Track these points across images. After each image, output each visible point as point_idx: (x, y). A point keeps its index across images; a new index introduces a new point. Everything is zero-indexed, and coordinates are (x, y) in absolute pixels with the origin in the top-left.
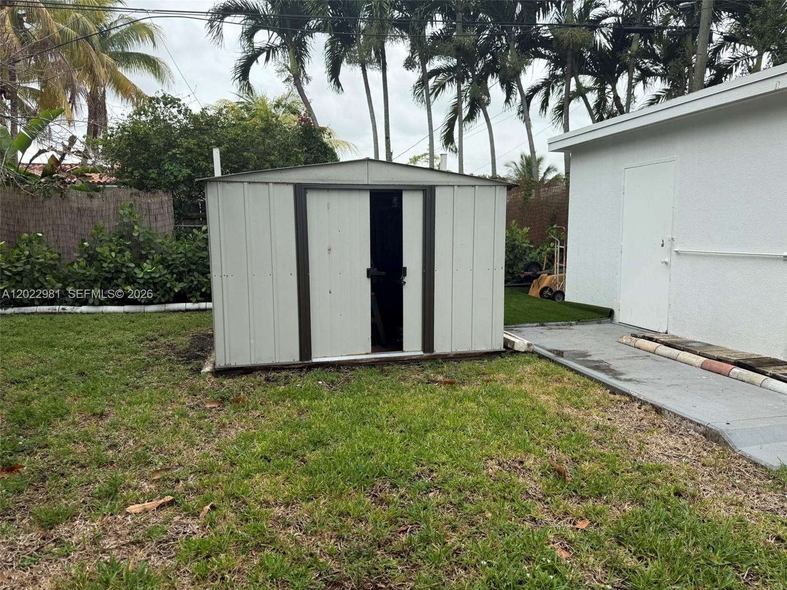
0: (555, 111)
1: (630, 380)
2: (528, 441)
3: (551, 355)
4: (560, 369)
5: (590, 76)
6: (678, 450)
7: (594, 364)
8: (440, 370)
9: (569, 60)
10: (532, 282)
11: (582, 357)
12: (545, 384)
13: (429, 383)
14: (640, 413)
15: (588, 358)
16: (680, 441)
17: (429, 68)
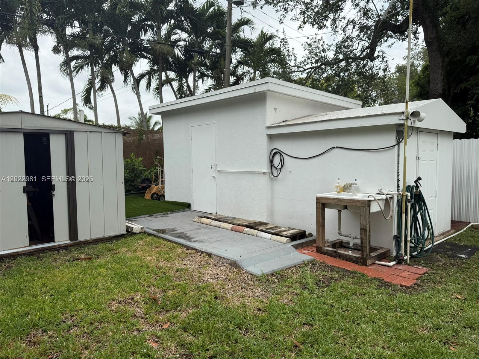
0: (155, 90)
1: (196, 241)
2: (137, 285)
3: (155, 233)
4: (160, 240)
5: (174, 73)
6: (218, 274)
7: (178, 235)
8: (82, 251)
9: (160, 61)
10: (146, 190)
11: (172, 231)
12: (150, 250)
13: (74, 261)
14: (200, 258)
15: (176, 232)
16: (219, 269)
17: (71, 54)
